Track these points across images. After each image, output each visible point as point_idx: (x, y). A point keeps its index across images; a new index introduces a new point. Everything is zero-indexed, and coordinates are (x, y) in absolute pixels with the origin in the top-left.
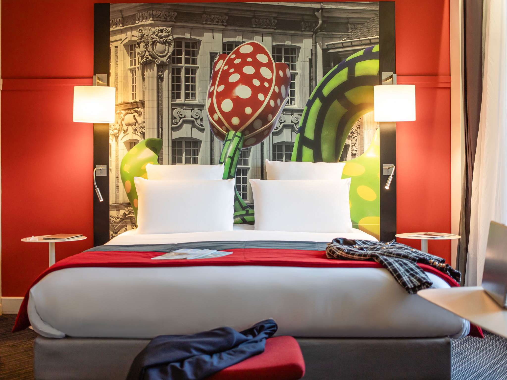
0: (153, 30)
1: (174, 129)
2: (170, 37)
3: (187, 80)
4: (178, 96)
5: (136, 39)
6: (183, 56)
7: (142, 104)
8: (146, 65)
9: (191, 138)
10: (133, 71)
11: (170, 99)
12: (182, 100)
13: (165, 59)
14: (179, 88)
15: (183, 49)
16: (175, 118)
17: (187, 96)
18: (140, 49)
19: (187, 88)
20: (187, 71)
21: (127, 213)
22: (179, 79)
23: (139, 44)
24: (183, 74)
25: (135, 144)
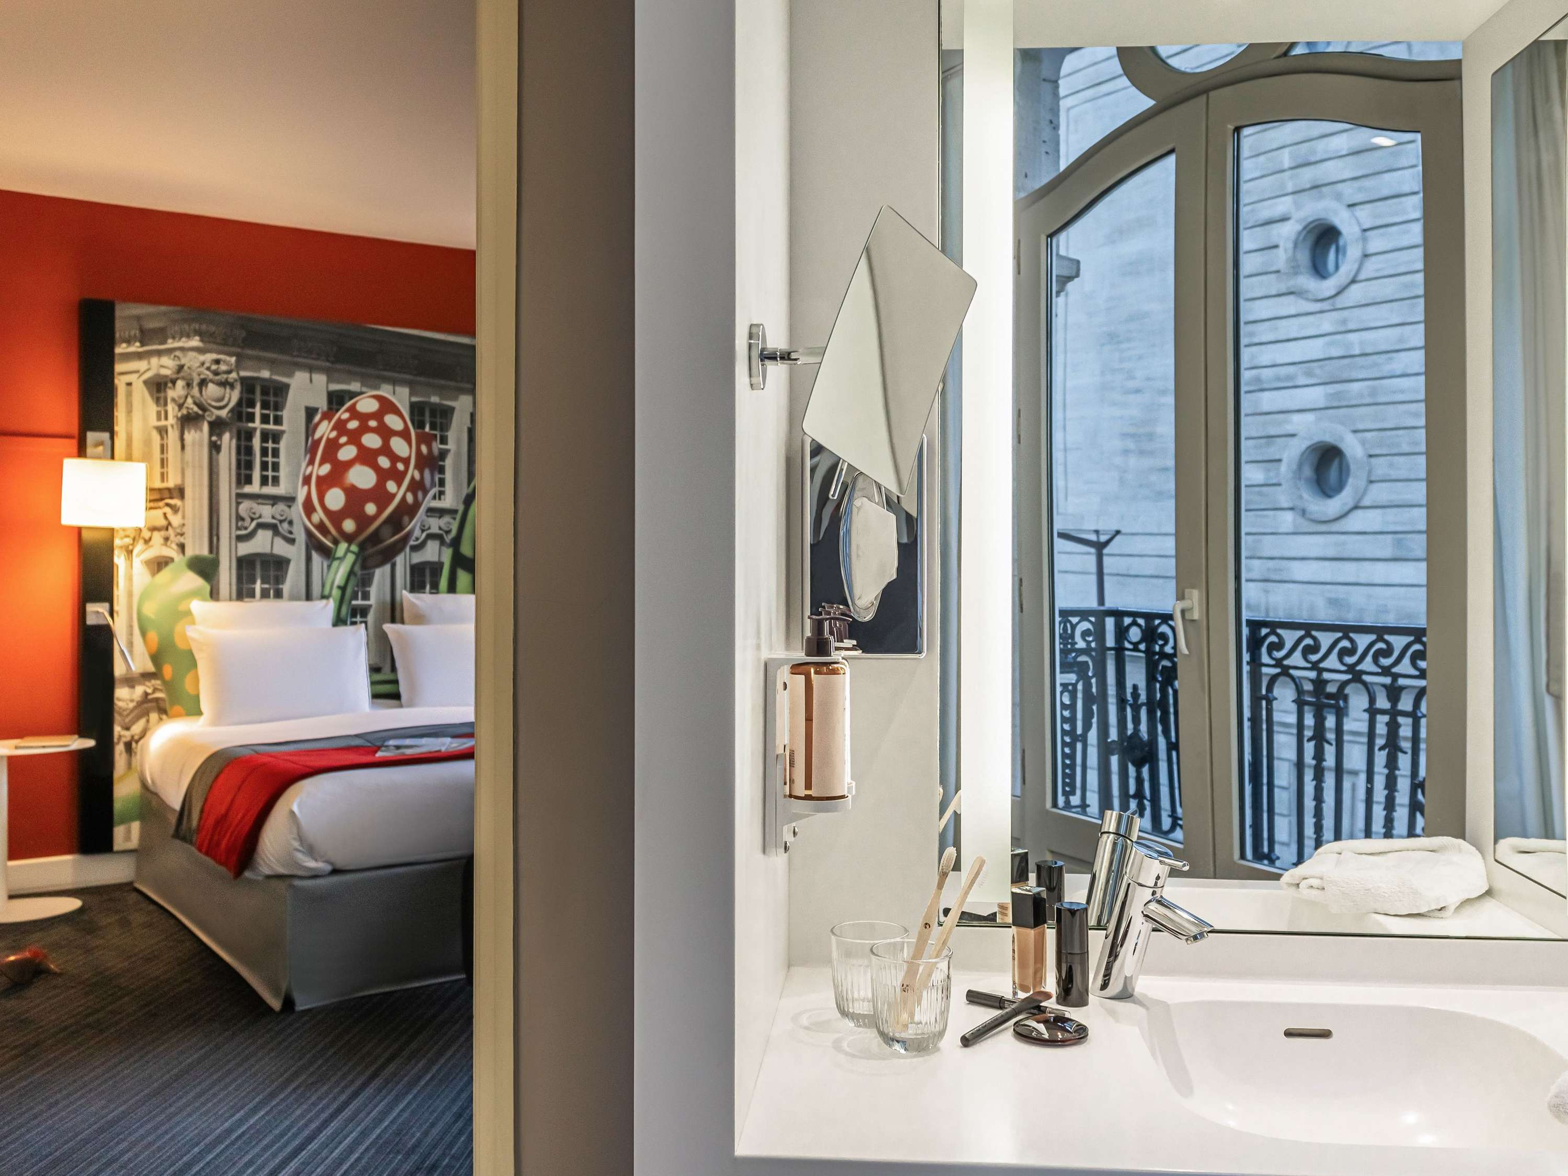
0: (202, 358)
1: (240, 538)
2: (234, 375)
3: (264, 452)
4: (249, 480)
5: (166, 372)
6: (258, 410)
7: (180, 492)
8: (188, 421)
9: (272, 555)
10: (162, 431)
11: (234, 485)
12: (255, 487)
13: (224, 413)
14: (249, 465)
15: (258, 396)
16: (243, 519)
17: (264, 481)
18: (177, 391)
19: (264, 466)
20: (265, 437)
21: (149, 691)
22: (249, 451)
23: (174, 382)
24: (256, 442)
25: (166, 564)
